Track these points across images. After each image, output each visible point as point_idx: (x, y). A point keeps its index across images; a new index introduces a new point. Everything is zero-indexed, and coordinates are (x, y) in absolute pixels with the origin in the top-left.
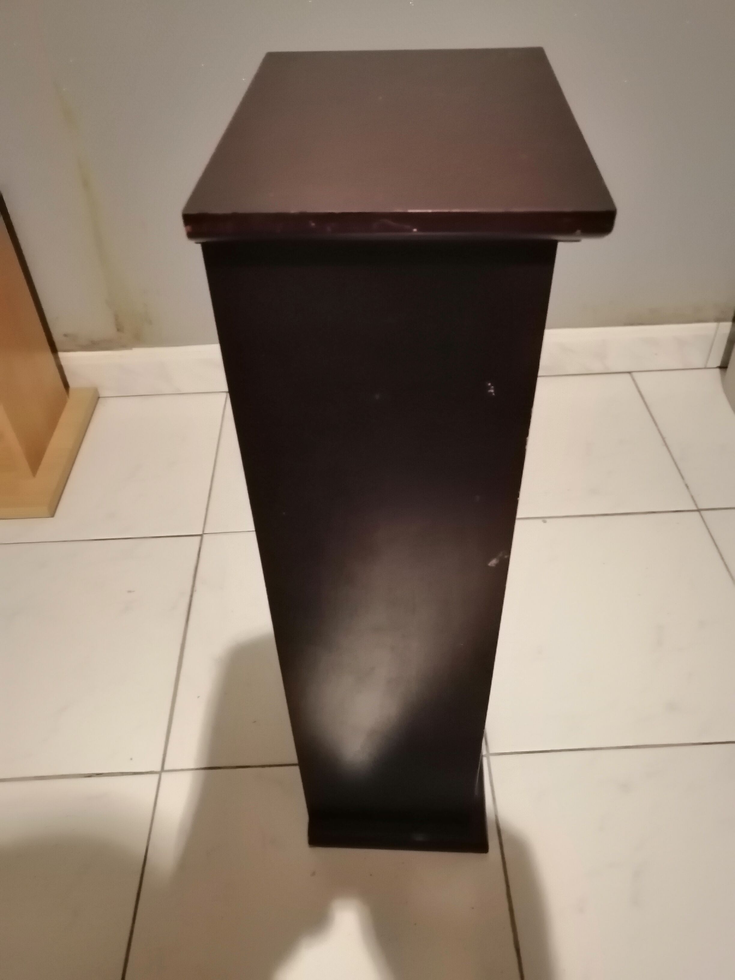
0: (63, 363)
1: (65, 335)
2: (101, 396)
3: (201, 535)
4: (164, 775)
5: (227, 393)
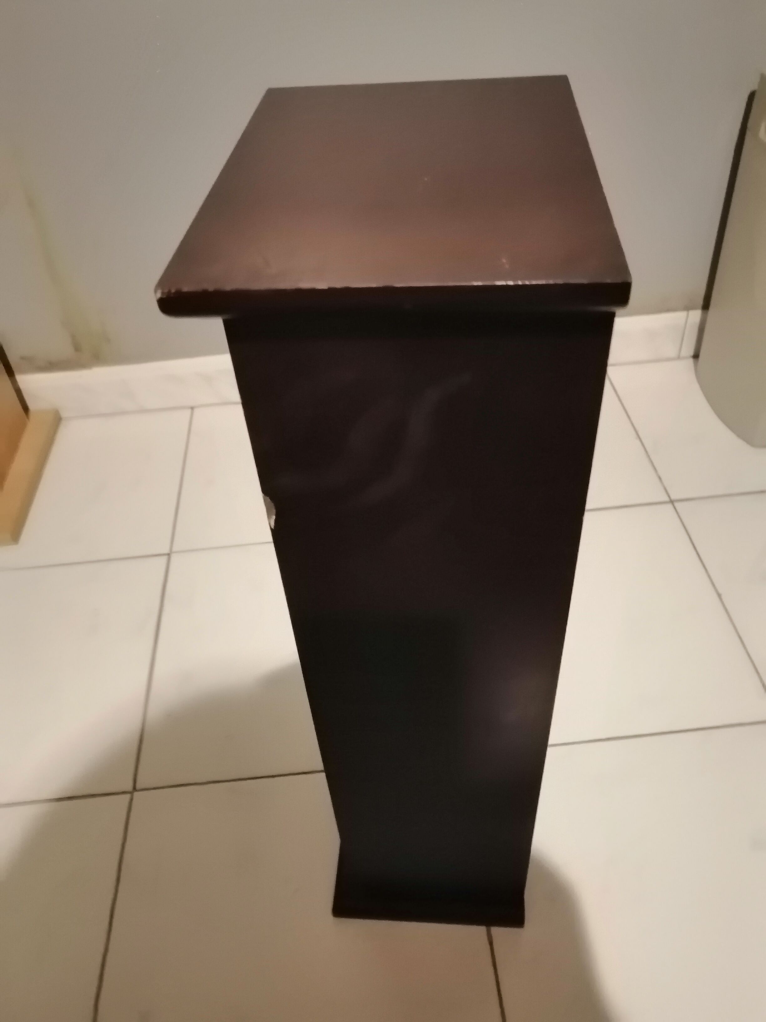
0: (21, 386)
1: (23, 358)
2: (62, 417)
3: (169, 555)
4: (136, 794)
5: (192, 408)
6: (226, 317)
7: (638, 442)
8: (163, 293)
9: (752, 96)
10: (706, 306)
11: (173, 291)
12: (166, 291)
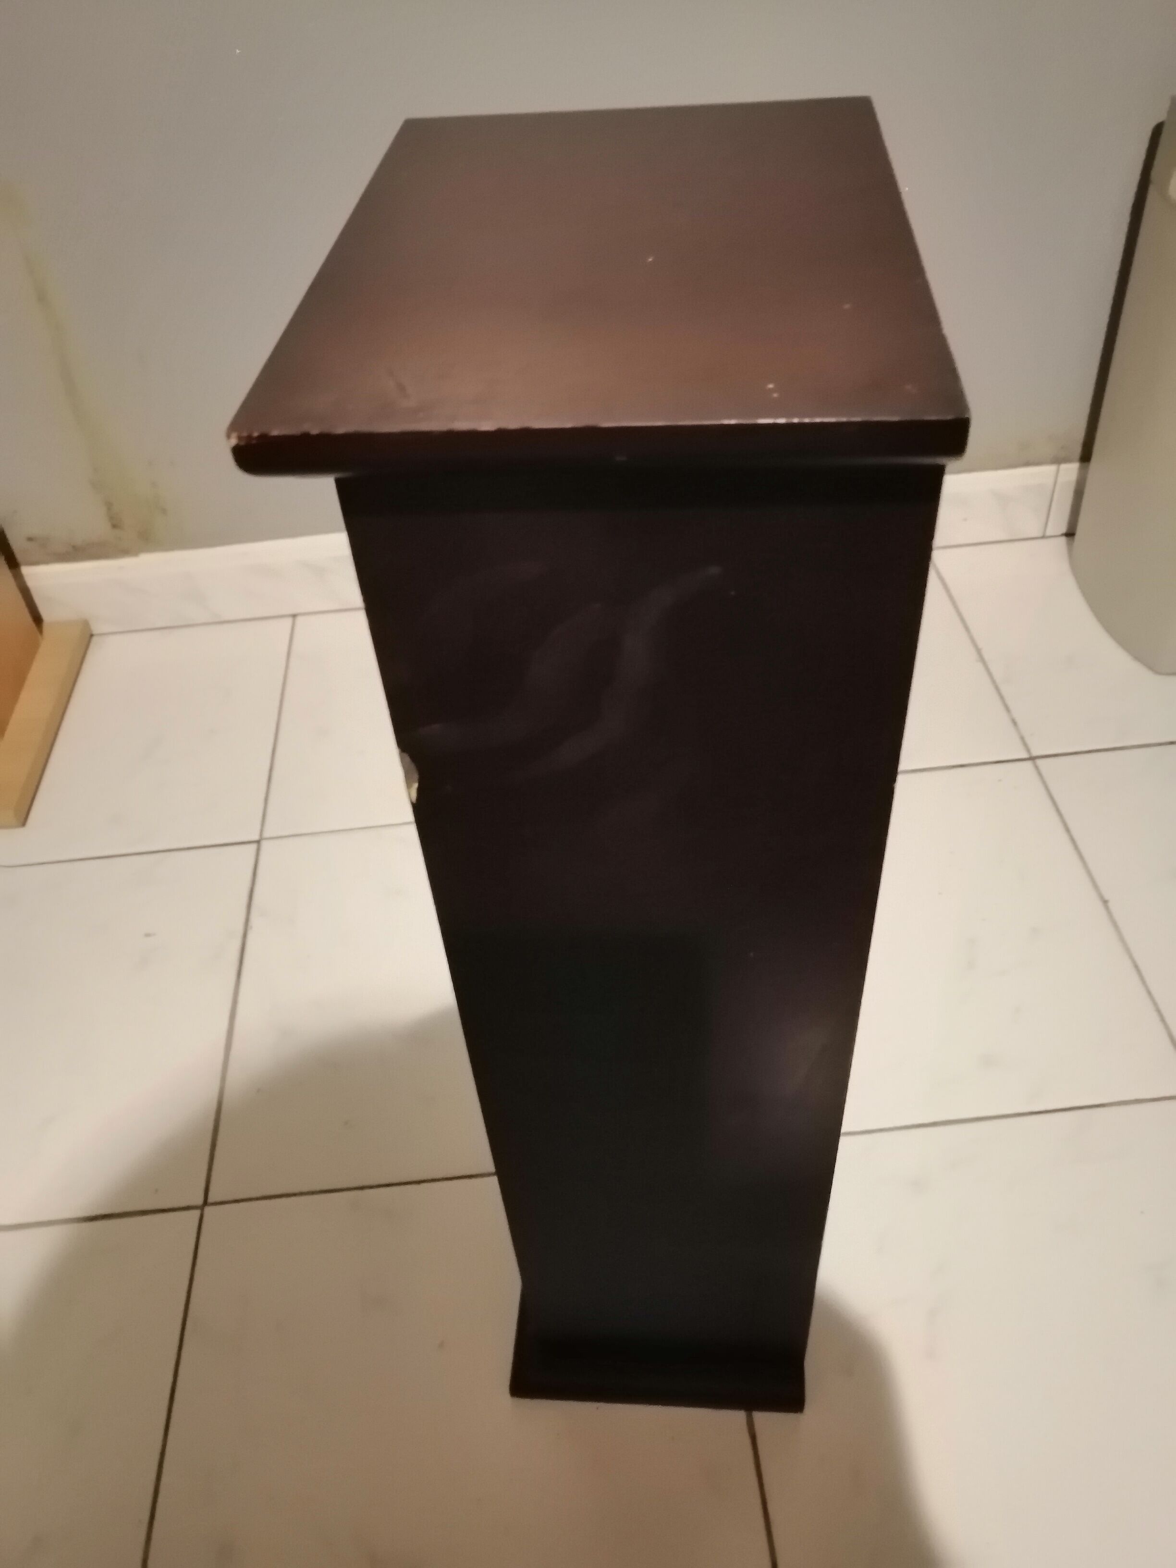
0: (30, 583)
1: (30, 539)
2: (94, 632)
3: (258, 842)
4: (207, 1210)
5: (294, 616)
6: (340, 475)
7: (980, 666)
8: (240, 438)
9: (1157, 132)
10: (1086, 457)
11: (256, 434)
12: (245, 434)
